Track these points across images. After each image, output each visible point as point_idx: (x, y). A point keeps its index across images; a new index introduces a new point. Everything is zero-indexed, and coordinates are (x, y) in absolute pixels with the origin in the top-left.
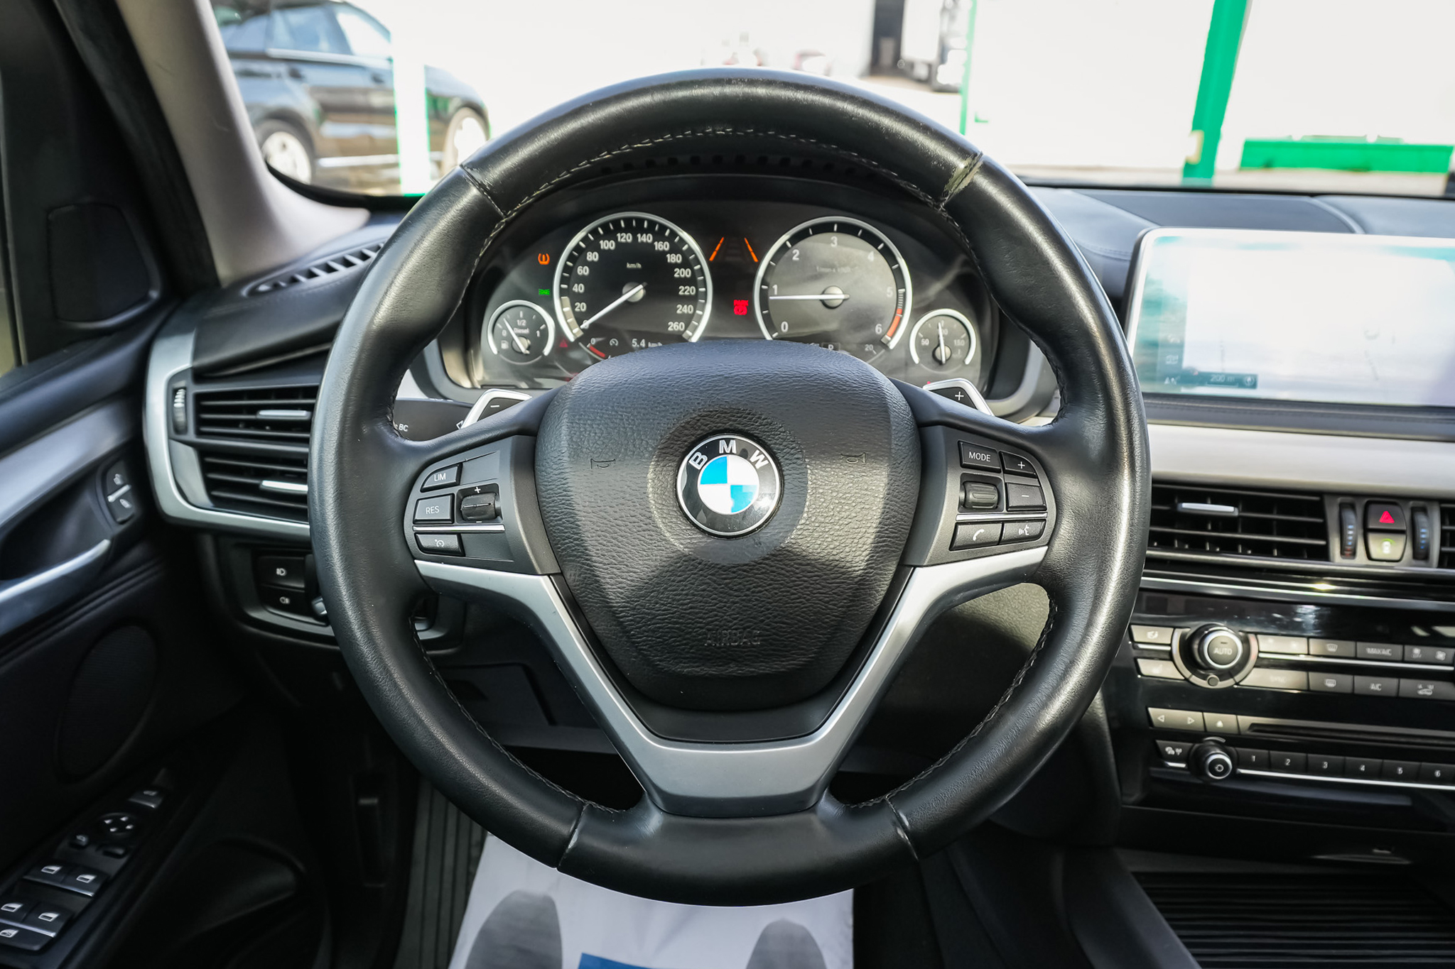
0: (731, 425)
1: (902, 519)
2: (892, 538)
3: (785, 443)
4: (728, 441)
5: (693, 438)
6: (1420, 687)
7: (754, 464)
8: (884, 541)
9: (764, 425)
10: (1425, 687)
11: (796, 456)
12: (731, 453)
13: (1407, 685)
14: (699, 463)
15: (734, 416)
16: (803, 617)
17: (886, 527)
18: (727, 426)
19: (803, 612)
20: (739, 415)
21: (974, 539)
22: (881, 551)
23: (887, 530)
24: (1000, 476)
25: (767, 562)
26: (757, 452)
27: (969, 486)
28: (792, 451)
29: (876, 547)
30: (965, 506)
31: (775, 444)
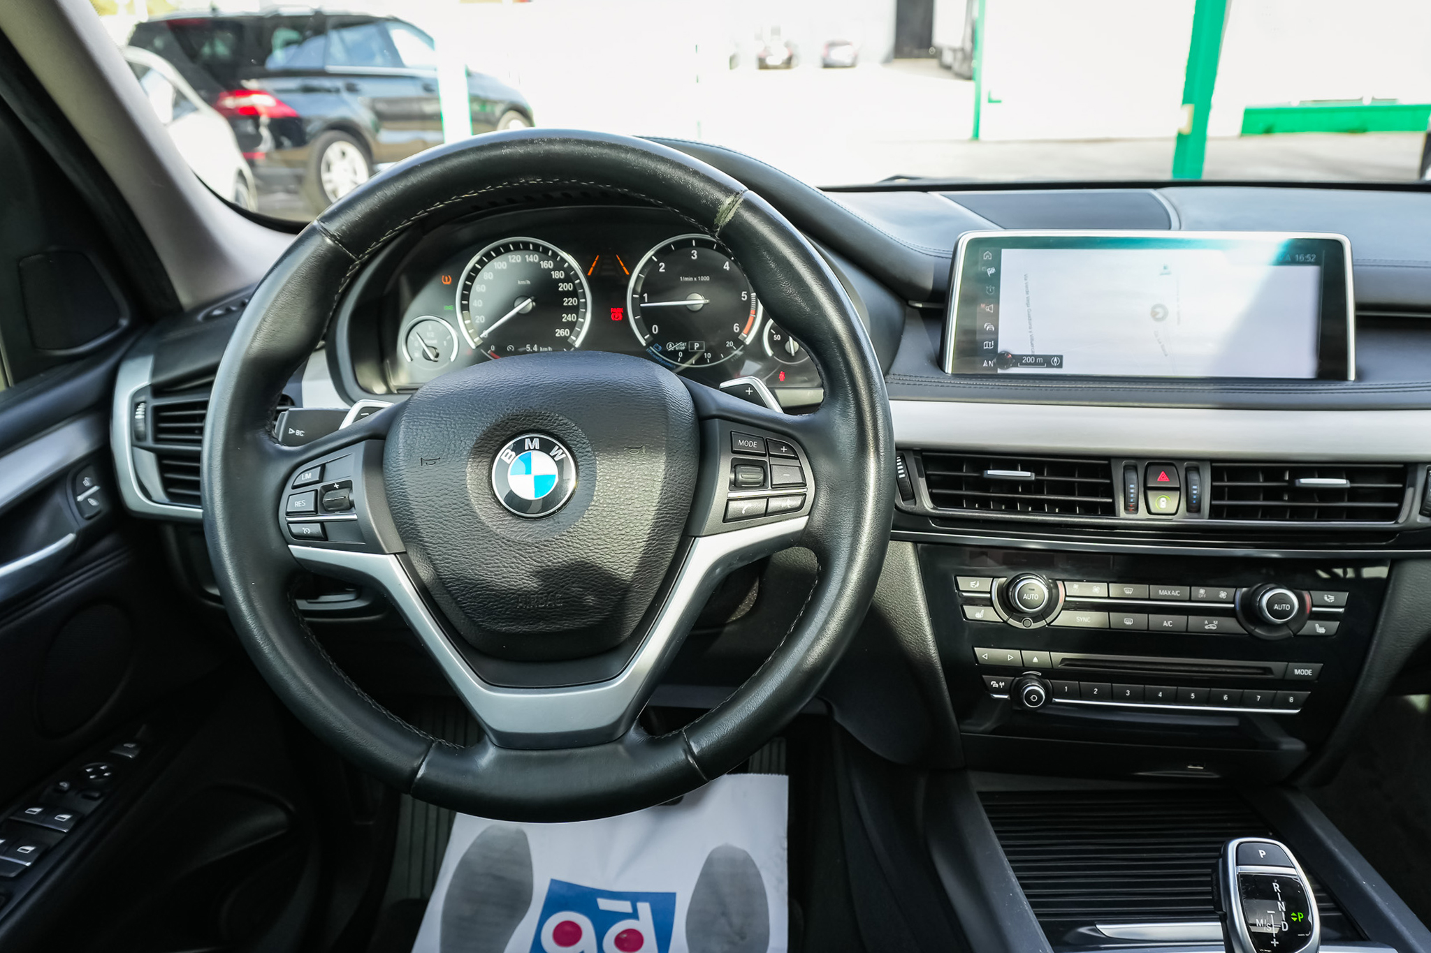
0: (535, 426)
1: (680, 499)
2: (672, 514)
3: (578, 439)
4: (532, 439)
5: (504, 438)
6: (1206, 622)
7: (553, 457)
8: (663, 517)
9: (561, 425)
10: (1210, 622)
11: (587, 450)
12: (535, 449)
13: (1194, 620)
14: (509, 458)
15: (536, 419)
16: (596, 582)
17: (665, 506)
18: (531, 427)
19: (596, 578)
20: (540, 417)
21: (743, 512)
22: (661, 525)
23: (665, 508)
24: (766, 459)
25: (564, 538)
26: (557, 447)
27: (738, 469)
28: (584, 446)
29: (657, 522)
30: (735, 485)
31: (570, 440)
